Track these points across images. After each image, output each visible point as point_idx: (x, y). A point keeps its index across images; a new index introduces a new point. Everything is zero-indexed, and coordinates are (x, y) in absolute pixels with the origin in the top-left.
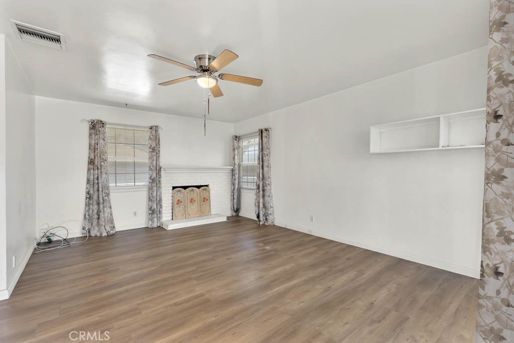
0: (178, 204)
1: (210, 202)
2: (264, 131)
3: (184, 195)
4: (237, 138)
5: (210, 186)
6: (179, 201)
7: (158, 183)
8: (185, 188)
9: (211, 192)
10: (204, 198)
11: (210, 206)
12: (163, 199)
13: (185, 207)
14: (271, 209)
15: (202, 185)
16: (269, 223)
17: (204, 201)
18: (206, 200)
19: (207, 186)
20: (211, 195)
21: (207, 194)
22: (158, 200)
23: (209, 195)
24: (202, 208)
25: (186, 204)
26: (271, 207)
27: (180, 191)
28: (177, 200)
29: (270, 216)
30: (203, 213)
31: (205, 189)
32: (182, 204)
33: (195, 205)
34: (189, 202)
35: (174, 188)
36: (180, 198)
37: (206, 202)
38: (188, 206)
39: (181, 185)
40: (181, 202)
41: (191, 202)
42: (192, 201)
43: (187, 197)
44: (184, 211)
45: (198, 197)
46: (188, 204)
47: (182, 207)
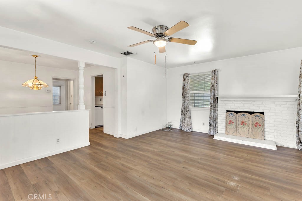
0: (229, 123)
1: (264, 128)
3: (236, 118)
5: (264, 114)
6: (230, 121)
7: (215, 107)
8: (237, 112)
9: (266, 119)
10: (257, 124)
11: (263, 132)
12: (218, 118)
15: (255, 111)
17: (256, 126)
18: (259, 125)
19: (260, 113)
20: (265, 122)
21: (260, 120)
22: (215, 118)
23: (263, 121)
24: (254, 131)
25: (237, 125)
27: (232, 114)
28: (229, 120)
31: (258, 116)
32: (234, 124)
33: (246, 127)
34: (240, 123)
35: (228, 111)
36: (231, 119)
37: (260, 127)
38: (239, 127)
39: (234, 110)
40: (233, 123)
41: (242, 124)
43: (239, 120)
44: (234, 130)
45: (250, 121)
46: (239, 125)
47: (233, 126)
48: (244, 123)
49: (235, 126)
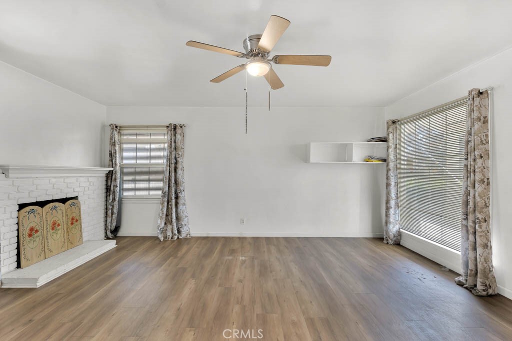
0: (29, 235)
1: (81, 224)
2: (178, 127)
3: (41, 218)
4: (117, 128)
5: (79, 198)
6: (32, 229)
8: (42, 204)
9: (82, 208)
10: (73, 219)
11: (81, 231)
13: (43, 238)
14: (186, 219)
15: (68, 196)
16: (183, 235)
17: (72, 224)
18: (75, 221)
19: (75, 198)
20: (82, 212)
21: (77, 211)
23: (80, 212)
24: (70, 234)
25: (45, 234)
26: (186, 217)
27: (33, 212)
28: (27, 228)
29: (185, 227)
30: (71, 243)
31: (74, 204)
32: (38, 234)
33: (59, 232)
34: (50, 227)
35: (21, 207)
36: (33, 225)
37: (76, 223)
38: (49, 237)
39: (34, 201)
40: (37, 231)
41: (53, 229)
42: (55, 226)
43: (47, 221)
44: (41, 247)
45: (64, 218)
46: (49, 233)
47: (37, 239)
48: (57, 225)
49: (41, 239)
